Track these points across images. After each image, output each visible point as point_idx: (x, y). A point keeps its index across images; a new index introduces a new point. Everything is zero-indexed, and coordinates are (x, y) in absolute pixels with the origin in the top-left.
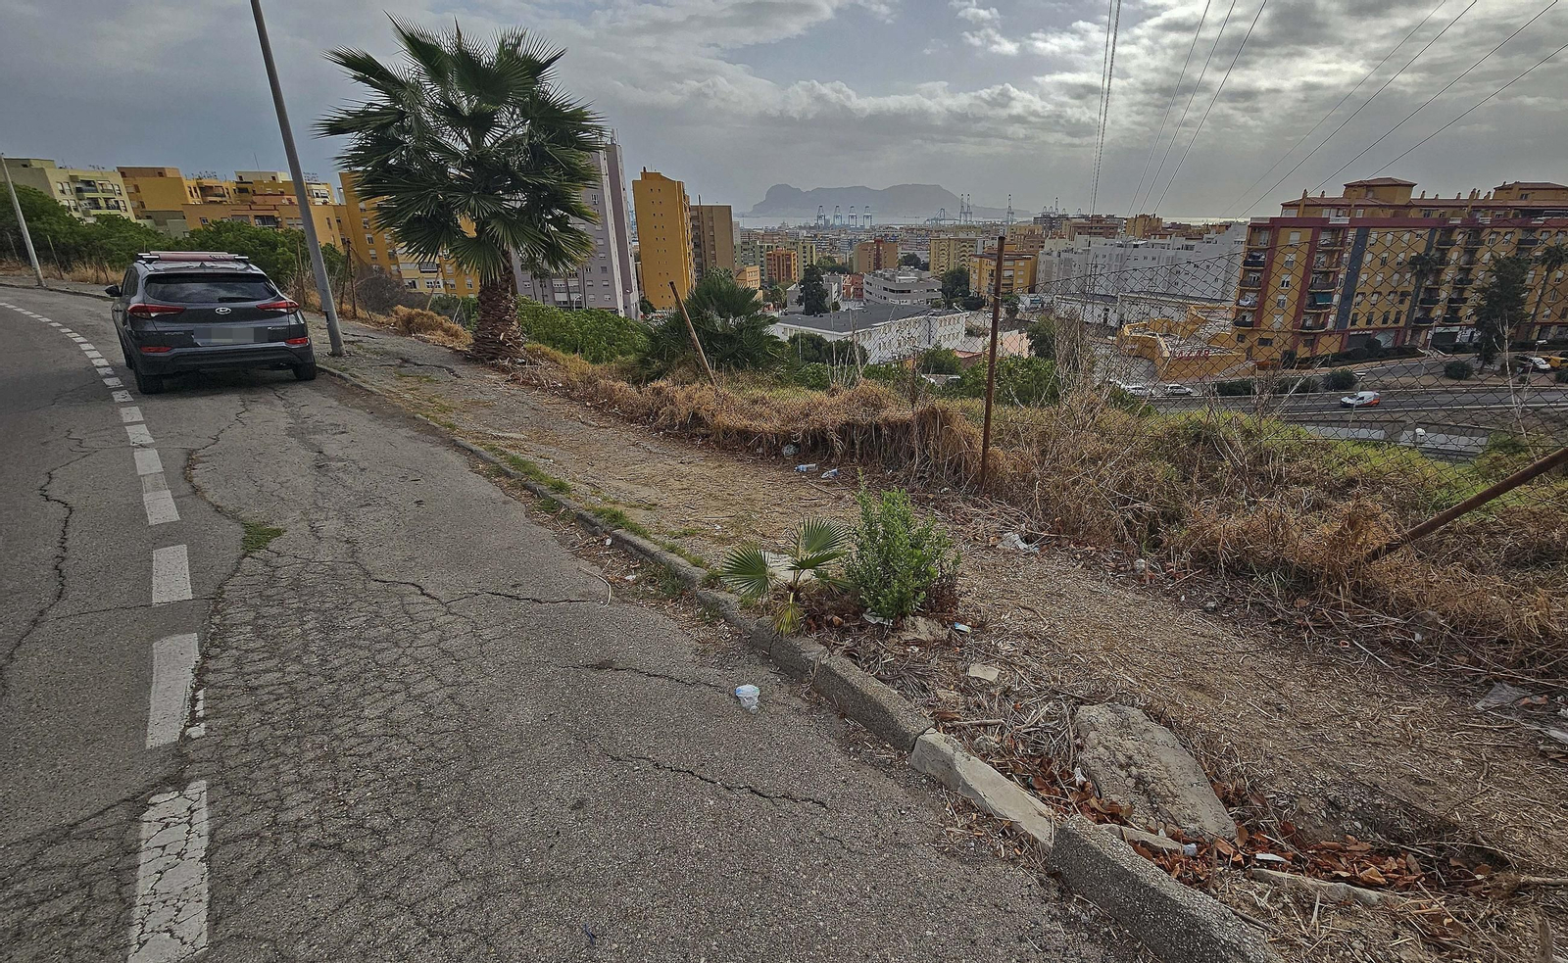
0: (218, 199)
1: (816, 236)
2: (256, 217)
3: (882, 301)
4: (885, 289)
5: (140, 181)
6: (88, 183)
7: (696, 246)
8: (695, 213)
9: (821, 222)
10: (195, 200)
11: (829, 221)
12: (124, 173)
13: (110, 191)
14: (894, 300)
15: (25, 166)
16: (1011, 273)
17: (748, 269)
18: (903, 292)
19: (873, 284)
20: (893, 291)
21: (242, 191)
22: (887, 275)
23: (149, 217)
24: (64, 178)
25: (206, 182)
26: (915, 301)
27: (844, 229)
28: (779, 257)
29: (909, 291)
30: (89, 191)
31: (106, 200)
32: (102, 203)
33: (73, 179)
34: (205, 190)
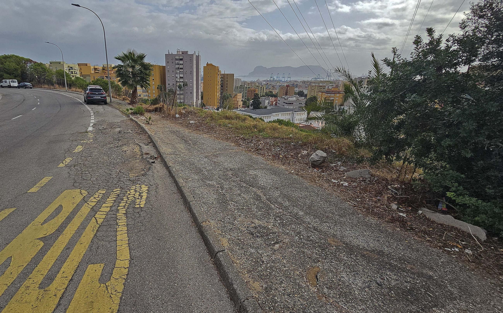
0: (98, 71)
1: (267, 84)
2: (105, 76)
3: (283, 107)
4: (284, 103)
5: (82, 67)
6: (71, 67)
7: (222, 86)
8: (222, 76)
9: (272, 79)
10: (93, 72)
11: (274, 78)
12: (79, 65)
13: (76, 70)
14: (287, 106)
15: (59, 63)
16: (333, 98)
17: (238, 94)
18: (290, 104)
19: (281, 101)
20: (286, 103)
21: (103, 69)
22: (286, 98)
23: (82, 76)
24: (67, 66)
25: (96, 67)
26: (294, 107)
27: (279, 81)
28: (251, 91)
29: (293, 104)
30: (71, 70)
31: (74, 72)
32: (74, 73)
33: (69, 67)
34: (95, 69)
